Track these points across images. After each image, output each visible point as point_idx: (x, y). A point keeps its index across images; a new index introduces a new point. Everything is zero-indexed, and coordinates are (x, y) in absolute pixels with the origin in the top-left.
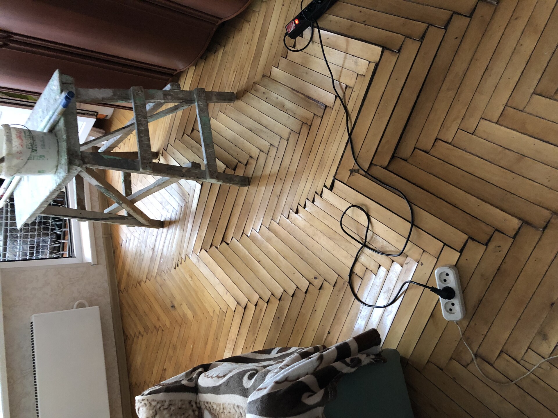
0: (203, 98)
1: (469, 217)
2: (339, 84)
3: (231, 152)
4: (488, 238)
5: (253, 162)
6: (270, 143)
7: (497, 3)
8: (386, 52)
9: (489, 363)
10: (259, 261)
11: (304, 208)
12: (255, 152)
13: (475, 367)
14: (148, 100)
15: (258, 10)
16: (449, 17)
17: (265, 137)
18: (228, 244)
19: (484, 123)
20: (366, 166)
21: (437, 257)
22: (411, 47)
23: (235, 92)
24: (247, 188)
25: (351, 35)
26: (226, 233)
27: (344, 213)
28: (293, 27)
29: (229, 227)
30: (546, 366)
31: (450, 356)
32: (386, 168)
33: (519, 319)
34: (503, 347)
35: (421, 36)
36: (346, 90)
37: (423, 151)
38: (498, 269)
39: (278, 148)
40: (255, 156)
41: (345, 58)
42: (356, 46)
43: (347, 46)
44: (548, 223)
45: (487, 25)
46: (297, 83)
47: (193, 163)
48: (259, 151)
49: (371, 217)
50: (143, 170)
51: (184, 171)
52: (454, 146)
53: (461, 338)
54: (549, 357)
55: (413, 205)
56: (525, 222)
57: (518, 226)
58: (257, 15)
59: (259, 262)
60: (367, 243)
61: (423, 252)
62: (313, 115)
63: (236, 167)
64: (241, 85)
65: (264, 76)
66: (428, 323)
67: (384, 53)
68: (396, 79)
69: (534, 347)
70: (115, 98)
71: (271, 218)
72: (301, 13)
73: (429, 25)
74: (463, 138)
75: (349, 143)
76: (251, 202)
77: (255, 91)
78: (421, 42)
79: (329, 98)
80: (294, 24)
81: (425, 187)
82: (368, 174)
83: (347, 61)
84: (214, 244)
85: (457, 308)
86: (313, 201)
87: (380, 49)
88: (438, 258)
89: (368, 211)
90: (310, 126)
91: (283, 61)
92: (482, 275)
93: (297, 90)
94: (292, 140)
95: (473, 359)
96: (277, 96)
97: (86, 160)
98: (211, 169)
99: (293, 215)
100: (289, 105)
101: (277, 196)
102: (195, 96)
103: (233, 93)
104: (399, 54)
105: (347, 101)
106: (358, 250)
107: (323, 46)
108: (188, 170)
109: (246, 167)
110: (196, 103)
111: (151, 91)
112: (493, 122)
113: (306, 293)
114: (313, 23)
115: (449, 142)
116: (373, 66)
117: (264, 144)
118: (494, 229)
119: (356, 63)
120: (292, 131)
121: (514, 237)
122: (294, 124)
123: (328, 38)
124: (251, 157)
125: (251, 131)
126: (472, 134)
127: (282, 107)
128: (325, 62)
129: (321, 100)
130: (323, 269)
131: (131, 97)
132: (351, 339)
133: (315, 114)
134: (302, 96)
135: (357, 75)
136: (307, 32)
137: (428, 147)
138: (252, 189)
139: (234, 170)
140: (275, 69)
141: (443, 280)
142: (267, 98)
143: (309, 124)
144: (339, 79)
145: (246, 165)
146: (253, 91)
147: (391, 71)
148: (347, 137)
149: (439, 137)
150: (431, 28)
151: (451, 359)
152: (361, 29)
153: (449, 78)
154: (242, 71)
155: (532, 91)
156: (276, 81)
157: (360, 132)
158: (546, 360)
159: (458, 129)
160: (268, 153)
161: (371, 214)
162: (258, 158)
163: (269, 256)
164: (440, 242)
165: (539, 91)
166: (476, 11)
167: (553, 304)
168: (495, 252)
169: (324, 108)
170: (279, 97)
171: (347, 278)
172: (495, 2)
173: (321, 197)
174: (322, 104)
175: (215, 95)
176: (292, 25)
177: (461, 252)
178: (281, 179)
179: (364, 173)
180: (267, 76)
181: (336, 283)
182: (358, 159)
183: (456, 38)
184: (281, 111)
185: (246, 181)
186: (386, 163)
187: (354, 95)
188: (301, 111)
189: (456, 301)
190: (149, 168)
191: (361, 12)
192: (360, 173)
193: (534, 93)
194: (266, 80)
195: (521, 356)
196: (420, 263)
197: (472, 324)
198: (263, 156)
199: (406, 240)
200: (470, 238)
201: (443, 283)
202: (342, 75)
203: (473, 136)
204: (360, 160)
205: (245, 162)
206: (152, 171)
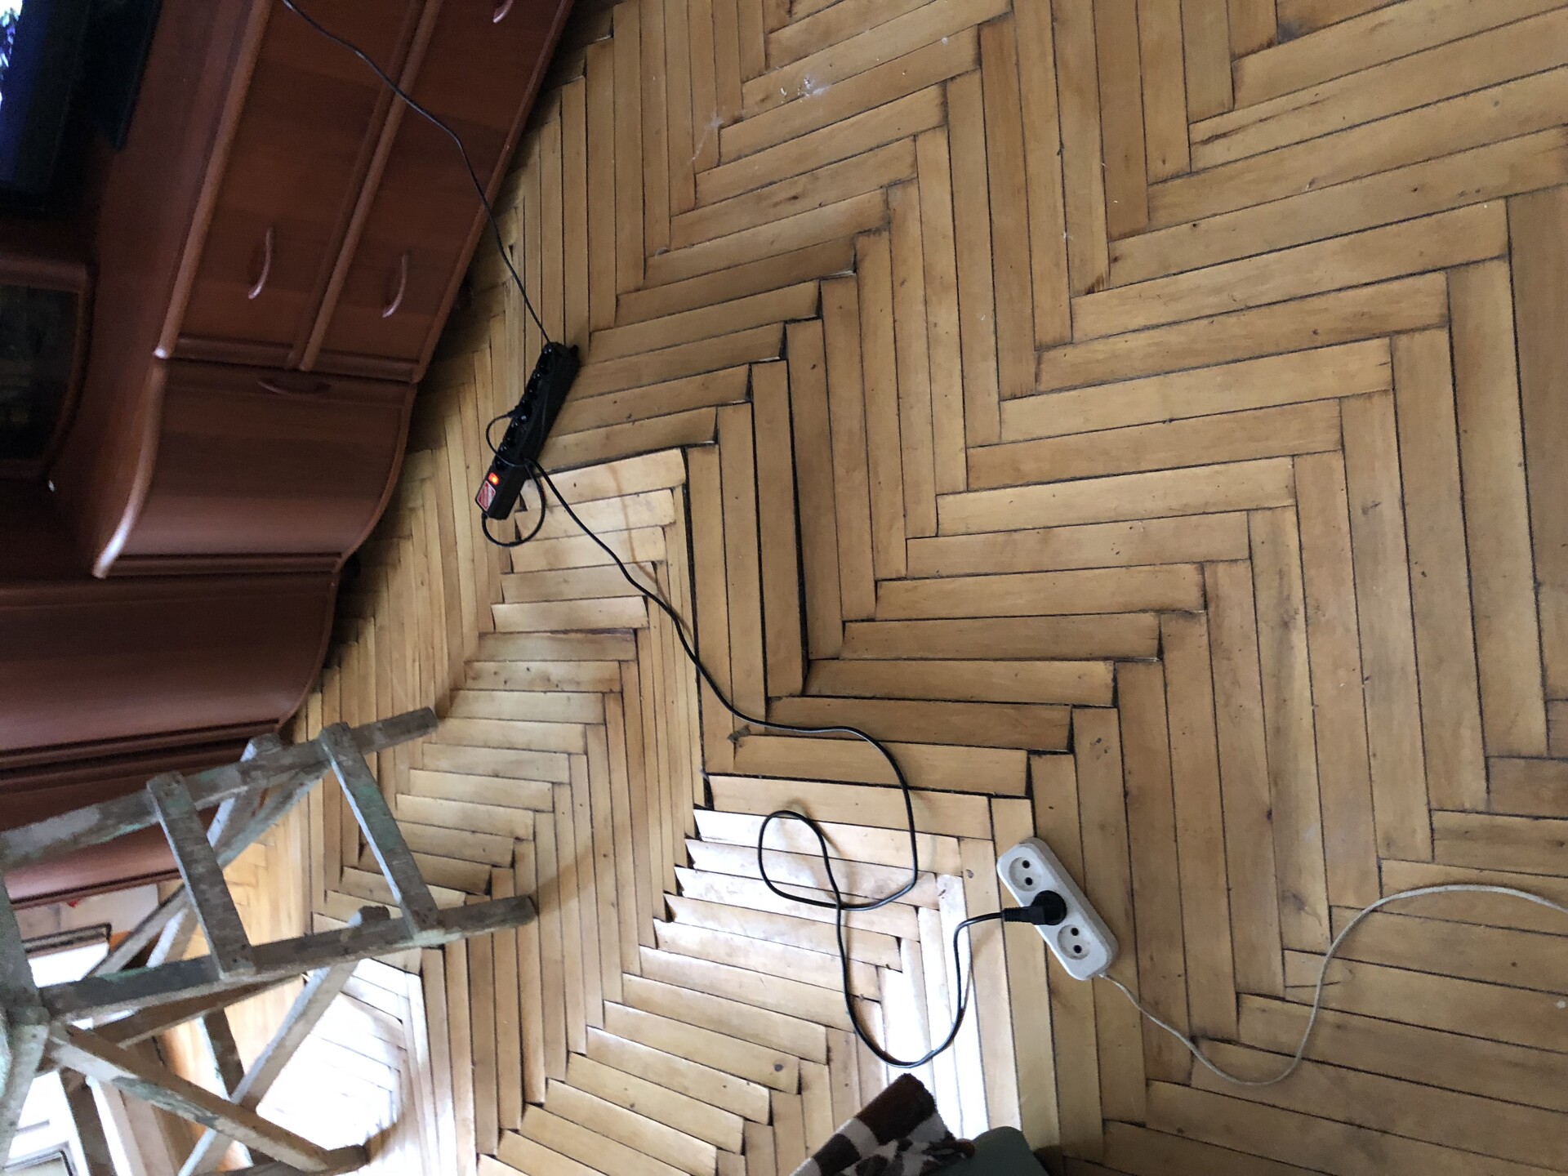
0: (346, 744)
1: (1008, 710)
2: (637, 569)
3: (468, 853)
4: (1066, 733)
5: (527, 849)
6: (548, 782)
7: (855, 271)
8: (694, 454)
9: (1229, 1042)
10: (632, 1106)
11: (680, 894)
12: (522, 821)
13: (1206, 1072)
14: (203, 797)
15: (419, 502)
16: (780, 335)
17: (533, 774)
18: (540, 1105)
19: (945, 501)
20: (759, 711)
21: (990, 838)
22: (736, 422)
23: (432, 707)
24: (534, 925)
25: (613, 454)
26: (526, 1078)
27: (760, 848)
28: (490, 494)
29: (530, 1054)
30: (1338, 971)
31: (1142, 1078)
32: (804, 694)
33: (1229, 890)
34: (1235, 982)
35: (744, 391)
36: (656, 573)
37: (863, 621)
38: (1126, 794)
39: (570, 784)
40: (524, 831)
41: (624, 507)
42: (633, 471)
43: (616, 479)
44: (1160, 639)
45: (858, 317)
46: (559, 614)
47: (366, 913)
48: (531, 813)
49: (820, 823)
50: (227, 974)
51: (344, 938)
52: (915, 579)
53: (1141, 1013)
54: (1332, 942)
55: (889, 744)
56: (1120, 660)
57: (1111, 676)
58: (421, 513)
59: (632, 1108)
60: (842, 896)
61: (959, 841)
62: (616, 664)
63: (490, 883)
64: (439, 681)
65: (482, 636)
66: (1055, 1018)
67: (690, 457)
68: (737, 498)
69: (1292, 940)
70: (110, 822)
71: (619, 971)
72: (496, 459)
73: (750, 365)
74: (926, 554)
75: (703, 678)
76: (559, 957)
77: (474, 679)
78: (750, 404)
79: (631, 609)
80: (490, 487)
81: (897, 694)
82: (772, 726)
83: (630, 511)
84: (506, 1124)
85: (1089, 936)
86: (690, 863)
87: (676, 454)
88: (993, 840)
89: (806, 812)
90: (622, 693)
91: (510, 583)
92: (1102, 827)
93: (563, 629)
94: (596, 749)
95: (1191, 1051)
96: (525, 665)
97: (59, 1005)
98: (417, 908)
99: (663, 928)
100: (557, 670)
101: (613, 905)
102: (326, 748)
103: (427, 709)
104: (720, 446)
105: (667, 596)
106: (835, 928)
107: (570, 507)
108: (356, 932)
109: (514, 871)
110: (334, 764)
111: (205, 776)
112: (960, 493)
113: (771, 1123)
114: (531, 468)
115: (904, 576)
116: (679, 492)
117: (535, 791)
118: (1069, 708)
119: (648, 504)
120: (588, 727)
121: (1115, 703)
122: (585, 707)
123: (575, 485)
124: (518, 839)
125: (497, 776)
126: (937, 536)
127: (549, 685)
128: (588, 536)
129: (618, 624)
130: (785, 1030)
131: (152, 806)
132: (848, 1122)
133: (619, 662)
134: (579, 636)
135: (663, 529)
136: (529, 491)
137: (868, 606)
138: (550, 919)
139: (487, 894)
140: (500, 609)
141: (1025, 884)
142: (505, 682)
143: (617, 688)
144: (634, 556)
145: (513, 865)
146: (470, 683)
147: (719, 486)
148: (692, 666)
149: (880, 576)
150: (755, 368)
151: (1148, 1083)
152: (629, 435)
153: (840, 446)
154: (431, 650)
155: (995, 398)
156: (511, 633)
157: (713, 644)
158: (1328, 956)
159: (906, 540)
160: (554, 807)
161: (817, 816)
162: (534, 833)
163: (651, 1076)
164: (977, 797)
165: (1007, 392)
166: (825, 302)
167: (1269, 814)
168: (1098, 758)
169: (633, 637)
170: (530, 664)
171: (846, 1020)
172: (850, 272)
173: (700, 840)
174: (625, 630)
175: (380, 729)
176: (488, 491)
177: (1029, 794)
178: (605, 856)
179: (762, 728)
180: (489, 633)
181: (828, 1050)
182: (735, 703)
183: (814, 366)
184: (548, 694)
185: (527, 907)
186: (797, 684)
187: (673, 572)
188: (590, 671)
189: (1076, 918)
190: (244, 961)
191: (615, 402)
192: (753, 732)
193: (1002, 399)
194: (490, 642)
195: (1279, 979)
196: (966, 874)
197: (1145, 962)
198: (545, 820)
199: (908, 834)
200: (1032, 752)
201: (1028, 890)
202: (635, 545)
203: (940, 539)
204: (740, 705)
205: (509, 859)
206: (254, 969)
